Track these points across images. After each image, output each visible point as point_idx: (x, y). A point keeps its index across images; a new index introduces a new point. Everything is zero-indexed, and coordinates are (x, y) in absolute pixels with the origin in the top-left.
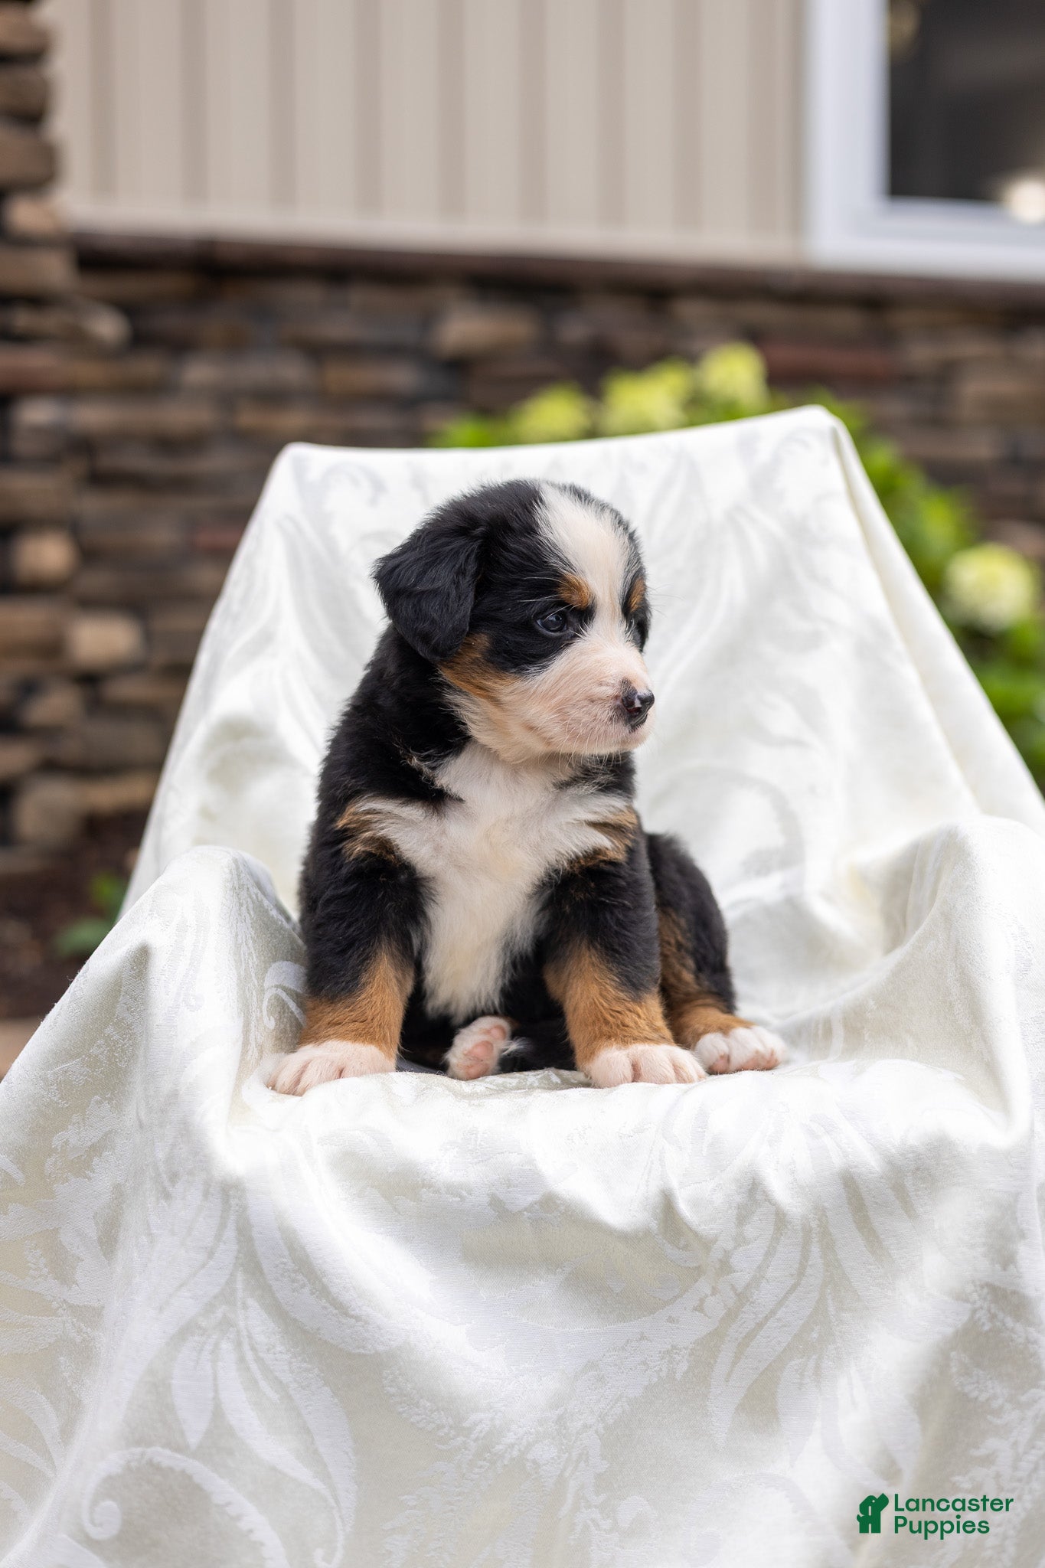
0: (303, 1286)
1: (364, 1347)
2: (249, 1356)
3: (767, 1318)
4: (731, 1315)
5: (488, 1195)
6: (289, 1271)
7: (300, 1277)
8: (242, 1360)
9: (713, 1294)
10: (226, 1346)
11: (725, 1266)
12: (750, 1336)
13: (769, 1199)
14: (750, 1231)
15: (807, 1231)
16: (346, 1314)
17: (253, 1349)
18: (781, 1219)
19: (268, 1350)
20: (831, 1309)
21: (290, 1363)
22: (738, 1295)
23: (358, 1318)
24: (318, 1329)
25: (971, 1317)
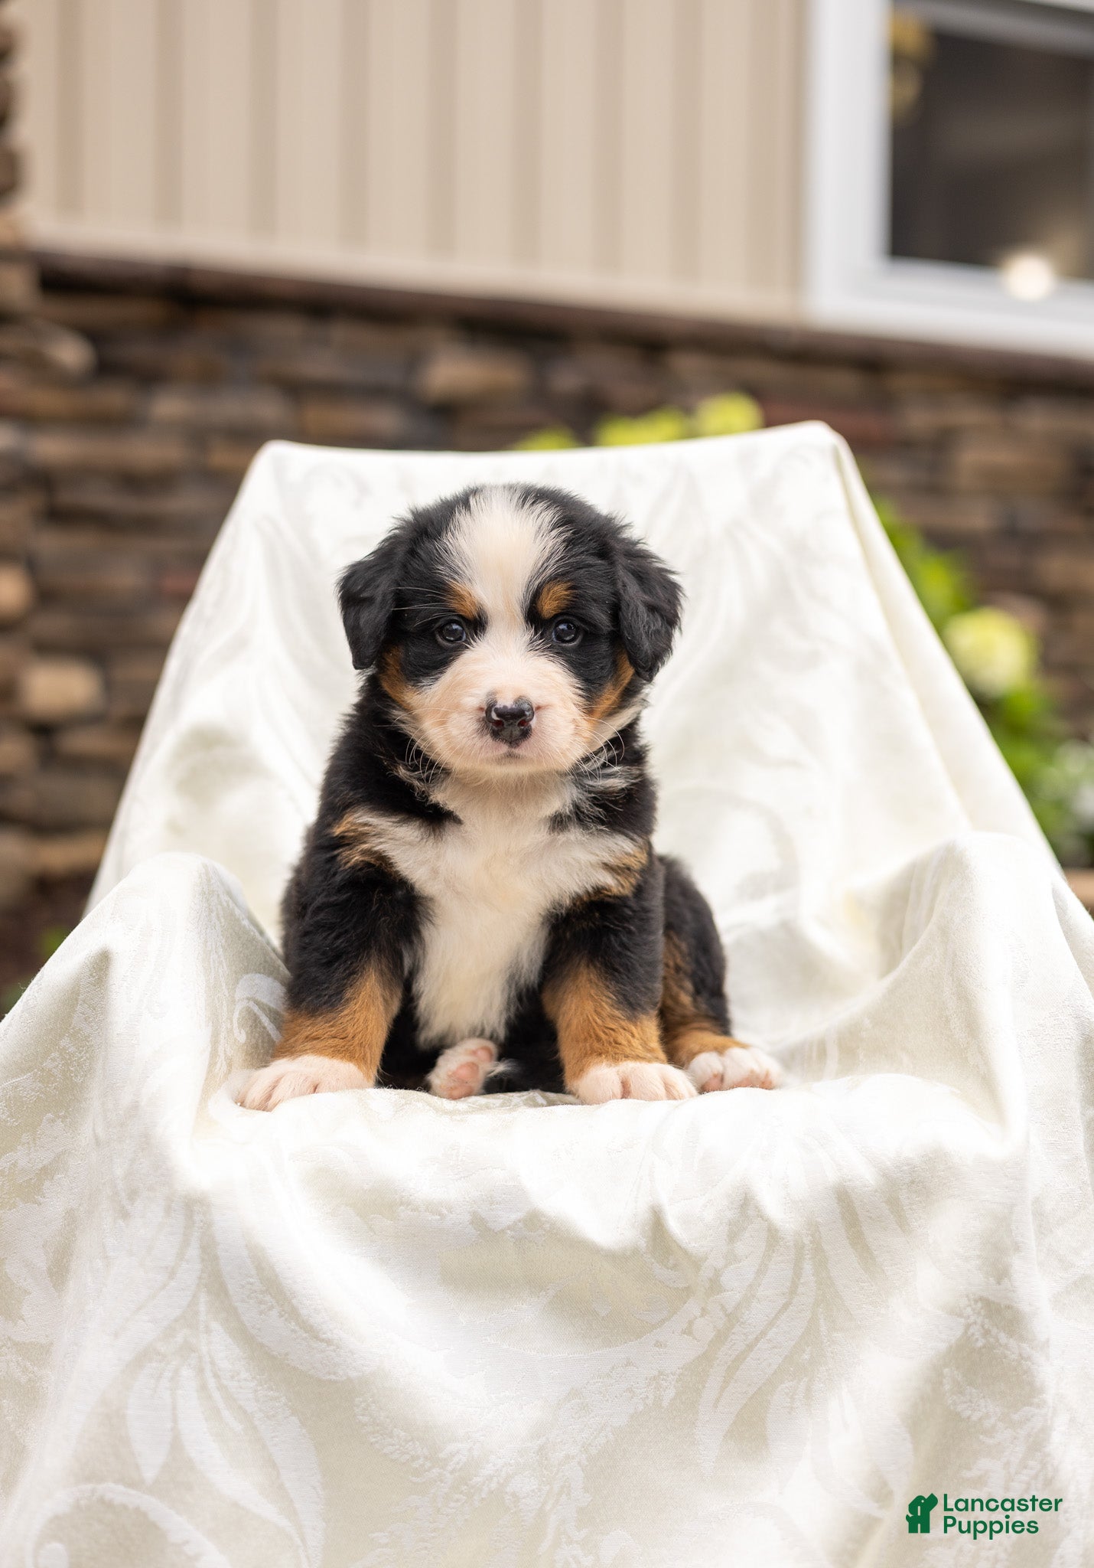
0: (271, 1308)
1: (335, 1374)
2: (212, 1383)
3: (757, 1340)
4: (721, 1337)
5: (469, 1212)
6: (256, 1292)
7: (268, 1298)
8: (203, 1387)
9: (702, 1316)
10: (186, 1373)
11: (715, 1286)
12: (740, 1359)
13: (761, 1216)
14: (741, 1248)
15: (800, 1248)
16: (317, 1338)
17: (216, 1376)
18: (773, 1235)
19: (232, 1377)
20: (824, 1330)
21: (256, 1391)
22: (728, 1315)
23: (329, 1342)
24: (287, 1354)
25: (966, 1332)
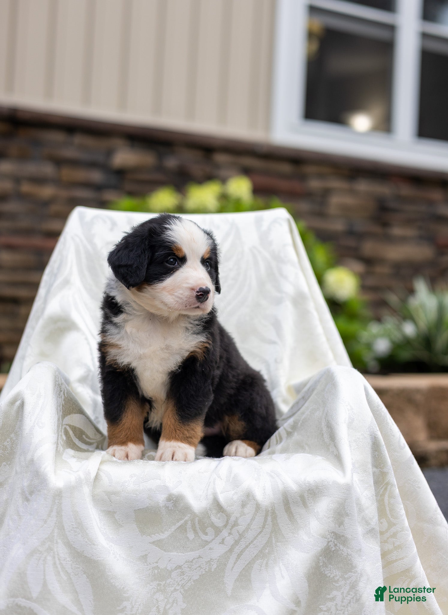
0: (79, 534)
1: (100, 557)
2: (58, 562)
3: (250, 544)
4: (237, 542)
5: (147, 494)
6: (74, 528)
7: (78, 530)
8: (55, 564)
9: (229, 535)
10: (49, 558)
11: (236, 524)
12: (243, 551)
13: (254, 499)
14: (246, 510)
15: (267, 512)
16: (94, 544)
17: (59, 559)
18: (258, 507)
19: (65, 560)
20: (274, 541)
21: (72, 565)
22: (240, 535)
24: (83, 551)
25: (328, 544)
